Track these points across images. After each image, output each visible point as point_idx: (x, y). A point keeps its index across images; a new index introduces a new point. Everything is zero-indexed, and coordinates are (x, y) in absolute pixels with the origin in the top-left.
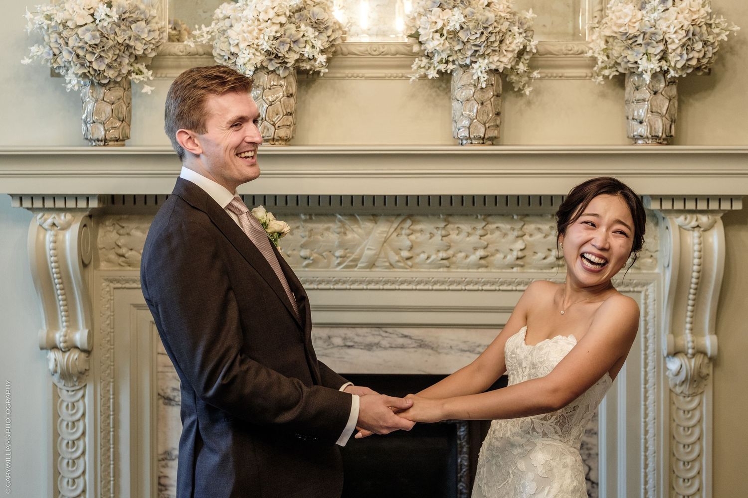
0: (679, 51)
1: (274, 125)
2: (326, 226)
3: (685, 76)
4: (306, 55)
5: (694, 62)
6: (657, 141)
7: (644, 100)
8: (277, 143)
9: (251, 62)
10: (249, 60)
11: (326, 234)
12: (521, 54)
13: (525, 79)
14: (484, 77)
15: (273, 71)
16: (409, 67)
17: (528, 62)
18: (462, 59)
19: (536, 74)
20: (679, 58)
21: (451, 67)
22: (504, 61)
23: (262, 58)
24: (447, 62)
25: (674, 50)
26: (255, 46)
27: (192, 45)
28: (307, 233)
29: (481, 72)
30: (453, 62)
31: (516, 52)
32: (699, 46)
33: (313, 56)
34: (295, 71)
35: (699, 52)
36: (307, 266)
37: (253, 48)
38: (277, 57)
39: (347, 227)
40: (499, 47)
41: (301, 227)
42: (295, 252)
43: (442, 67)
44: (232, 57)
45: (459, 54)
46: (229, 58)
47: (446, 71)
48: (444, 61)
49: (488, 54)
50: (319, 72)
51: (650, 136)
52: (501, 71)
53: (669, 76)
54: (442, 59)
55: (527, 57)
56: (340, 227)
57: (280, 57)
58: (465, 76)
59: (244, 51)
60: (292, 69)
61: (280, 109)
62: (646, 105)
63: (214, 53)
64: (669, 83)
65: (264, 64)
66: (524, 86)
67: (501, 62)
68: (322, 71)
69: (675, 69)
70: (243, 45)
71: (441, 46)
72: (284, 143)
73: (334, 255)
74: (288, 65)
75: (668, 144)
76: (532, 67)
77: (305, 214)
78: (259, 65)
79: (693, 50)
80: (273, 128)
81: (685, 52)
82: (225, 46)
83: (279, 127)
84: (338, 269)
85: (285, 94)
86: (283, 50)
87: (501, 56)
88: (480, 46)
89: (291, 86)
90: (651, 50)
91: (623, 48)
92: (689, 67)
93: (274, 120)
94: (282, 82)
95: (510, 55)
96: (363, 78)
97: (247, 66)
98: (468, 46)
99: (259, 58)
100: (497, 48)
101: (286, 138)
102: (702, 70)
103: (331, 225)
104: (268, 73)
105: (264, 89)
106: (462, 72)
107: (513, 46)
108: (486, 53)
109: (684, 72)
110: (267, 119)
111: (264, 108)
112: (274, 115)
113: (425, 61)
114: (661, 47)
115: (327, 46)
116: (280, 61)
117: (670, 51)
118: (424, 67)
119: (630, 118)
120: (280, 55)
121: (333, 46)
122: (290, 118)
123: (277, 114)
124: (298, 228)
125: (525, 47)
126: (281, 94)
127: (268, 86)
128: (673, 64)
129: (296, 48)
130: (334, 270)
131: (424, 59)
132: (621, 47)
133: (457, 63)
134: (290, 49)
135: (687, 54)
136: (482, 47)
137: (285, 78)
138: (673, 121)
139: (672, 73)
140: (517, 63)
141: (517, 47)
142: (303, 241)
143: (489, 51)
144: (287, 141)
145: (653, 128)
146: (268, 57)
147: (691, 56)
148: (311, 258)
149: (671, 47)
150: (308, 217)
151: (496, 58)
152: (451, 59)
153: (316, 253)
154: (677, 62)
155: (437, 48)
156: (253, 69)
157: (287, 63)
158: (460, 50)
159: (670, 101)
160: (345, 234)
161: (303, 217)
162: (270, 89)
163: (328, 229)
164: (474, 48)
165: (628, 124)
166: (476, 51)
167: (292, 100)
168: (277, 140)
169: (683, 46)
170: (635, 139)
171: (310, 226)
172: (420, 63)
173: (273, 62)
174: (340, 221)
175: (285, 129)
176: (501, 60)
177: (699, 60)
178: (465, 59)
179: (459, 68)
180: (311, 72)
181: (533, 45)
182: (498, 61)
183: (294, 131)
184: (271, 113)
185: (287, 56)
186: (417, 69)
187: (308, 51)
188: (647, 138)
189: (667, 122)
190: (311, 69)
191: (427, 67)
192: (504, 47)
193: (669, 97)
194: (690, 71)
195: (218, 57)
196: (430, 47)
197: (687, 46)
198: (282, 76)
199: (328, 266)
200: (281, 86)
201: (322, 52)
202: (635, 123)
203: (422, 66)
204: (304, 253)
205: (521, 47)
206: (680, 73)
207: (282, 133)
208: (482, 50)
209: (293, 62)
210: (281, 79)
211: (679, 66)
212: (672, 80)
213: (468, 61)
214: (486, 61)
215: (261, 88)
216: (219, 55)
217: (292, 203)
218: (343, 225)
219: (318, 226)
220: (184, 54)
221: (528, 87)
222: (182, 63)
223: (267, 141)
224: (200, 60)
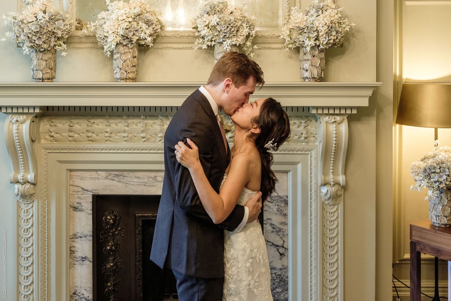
0: (324, 36)
1: (126, 72)
2: (154, 121)
3: (328, 48)
4: (142, 37)
5: (332, 41)
6: (315, 80)
7: (308, 60)
8: (128, 81)
9: (114, 40)
10: (114, 39)
11: (154, 125)
12: (248, 37)
13: (251, 49)
14: (229, 48)
15: (126, 45)
16: (193, 43)
17: (252, 41)
18: (219, 39)
19: (255, 47)
20: (324, 39)
21: (213, 43)
22: (239, 40)
23: (120, 38)
24: (211, 41)
25: (322, 35)
26: (116, 33)
27: (86, 32)
28: (144, 125)
29: (228, 46)
30: (215, 41)
31: (245, 36)
32: (334, 33)
33: (145, 38)
34: (137, 45)
35: (334, 36)
36: (144, 141)
37: (115, 34)
38: (127, 38)
39: (164, 122)
40: (236, 34)
41: (141, 122)
42: (138, 135)
43: (209, 43)
44: (105, 38)
45: (217, 37)
46: (104, 39)
47: (211, 45)
48: (210, 41)
49: (231, 37)
50: (149, 45)
51: (311, 77)
52: (238, 45)
53: (320, 48)
54: (209, 39)
55: (251, 38)
56: (161, 122)
57: (129, 38)
58: (221, 48)
59: (111, 35)
60: (135, 44)
61: (129, 64)
62: (309, 62)
63: (97, 36)
64: (320, 51)
65: (121, 42)
66: (250, 53)
67: (238, 41)
68: (150, 45)
69: (323, 44)
70: (110, 32)
71: (208, 33)
72: (131, 81)
73: (157, 136)
74: (133, 42)
75: (320, 81)
76: (253, 43)
77: (143, 116)
78: (118, 42)
79: (331, 35)
80: (126, 73)
81: (327, 36)
82: (101, 33)
83: (129, 72)
84: (160, 143)
85: (132, 56)
86: (130, 35)
87: (238, 38)
88: (227, 33)
89: (135, 52)
90: (311, 35)
91: (297, 34)
92: (330, 43)
93: (126, 69)
94: (131, 50)
95: (242, 38)
96: (172, 49)
97: (112, 42)
98: (221, 33)
99: (119, 39)
100: (235, 34)
101: (132, 78)
102: (337, 45)
103: (156, 121)
104: (123, 46)
105: (121, 54)
106: (219, 46)
107: (244, 33)
108: (230, 37)
109: (327, 46)
110: (123, 69)
111: (122, 64)
112: (127, 67)
113: (201, 40)
114: (316, 34)
115: (152, 33)
116: (129, 40)
117: (320, 36)
118: (201, 43)
119: (302, 68)
120: (129, 37)
121: (156, 32)
122: (135, 68)
123: (128, 66)
124: (140, 122)
125: (249, 34)
126: (130, 57)
127: (123, 53)
128: (322, 42)
129: (137, 34)
130: (157, 143)
131: (200, 39)
132: (296, 34)
133: (216, 41)
134: (134, 34)
135: (328, 37)
136: (228, 34)
137: (132, 48)
138: (322, 70)
139: (321, 47)
140: (246, 41)
141: (245, 33)
142: (142, 129)
143: (231, 35)
144: (134, 80)
145: (313, 74)
146: (123, 38)
147: (330, 38)
148: (146, 138)
149: (321, 34)
150: (145, 117)
151: (235, 39)
152: (213, 39)
153: (149, 135)
154: (323, 41)
155: (206, 34)
156: (115, 44)
157: (133, 41)
158: (217, 35)
159: (321, 60)
160: (163, 125)
161: (142, 117)
162: (124, 54)
163: (154, 123)
164: (224, 34)
165: (301, 71)
166: (225, 36)
167: (135, 60)
168: (128, 79)
169: (326, 33)
170: (305, 79)
171: (146, 121)
172: (199, 41)
173: (125, 40)
174: (161, 119)
175: (132, 74)
176: (238, 40)
177: (334, 40)
178: (220, 39)
179: (218, 43)
180: (145, 46)
181: (253, 33)
182: (236, 40)
183: (137, 74)
184: (125, 66)
185: (132, 38)
186: (198, 44)
187: (142, 35)
188: (310, 78)
189: (319, 70)
190: (145, 44)
191: (202, 43)
192: (239, 34)
193: (320, 58)
194: (330, 45)
195: (98, 38)
196: (203, 33)
197: (328, 34)
198: (130, 47)
199: (155, 142)
200: (130, 52)
201: (150, 35)
202: (303, 71)
203: (200, 43)
204: (143, 135)
205: (247, 34)
206: (325, 47)
207: (131, 76)
208: (228, 35)
209: (135, 41)
210: (130, 49)
211: (325, 43)
212: (322, 50)
213: (221, 41)
214: (230, 40)
215: (120, 53)
216: (99, 37)
217: (137, 110)
218: (162, 121)
219: (150, 122)
220: (83, 36)
221: (252, 53)
222: (83, 41)
223: (123, 79)
224: (91, 39)
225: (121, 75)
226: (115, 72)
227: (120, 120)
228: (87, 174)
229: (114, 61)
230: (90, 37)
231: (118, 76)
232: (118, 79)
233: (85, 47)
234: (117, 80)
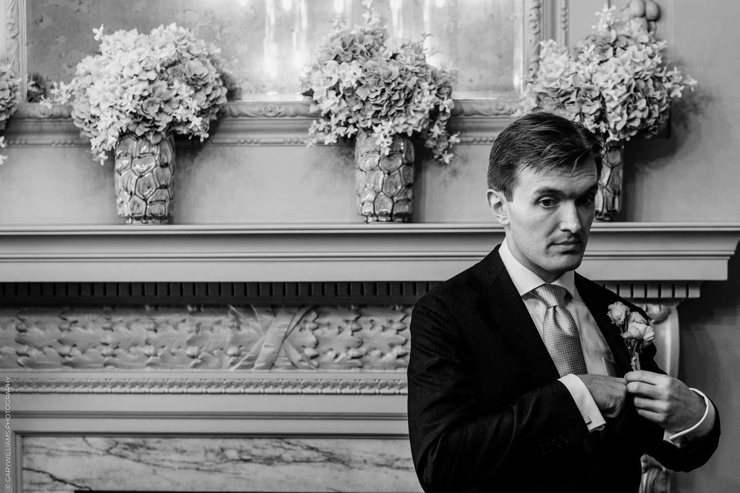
0: (619, 110)
1: (145, 200)
2: (216, 319)
3: (628, 139)
4: (179, 118)
5: (636, 124)
8: (150, 221)
9: (115, 125)
10: (113, 123)
11: (216, 328)
12: (434, 114)
13: (443, 144)
14: (388, 143)
15: (143, 136)
16: (306, 130)
17: (445, 123)
18: (364, 120)
19: (454, 139)
20: (619, 119)
21: (351, 130)
22: (413, 122)
23: (129, 121)
24: (347, 125)
25: (614, 109)
26: (118, 107)
27: (50, 106)
28: (194, 328)
29: (385, 137)
30: (355, 125)
31: (427, 112)
32: (642, 104)
33: (187, 118)
34: (172, 137)
35: (643, 110)
36: (195, 366)
37: (117, 110)
38: (145, 120)
39: (242, 320)
40: (406, 107)
41: (187, 321)
42: (181, 350)
43: (341, 131)
44: (93, 120)
45: (359, 116)
46: (90, 122)
47: (346, 135)
48: (342, 124)
49: (392, 115)
50: (198, 137)
52: (410, 134)
53: (608, 140)
54: (340, 121)
55: (444, 118)
56: (233, 321)
57: (149, 120)
58: (369, 141)
59: (106, 114)
60: (164, 134)
63: (74, 116)
64: (611, 148)
65: (131, 129)
66: (443, 153)
67: (410, 124)
68: (202, 136)
69: (615, 131)
70: (104, 106)
71: (336, 106)
72: (158, 221)
73: (226, 353)
74: (160, 130)
75: (612, 221)
76: (450, 130)
77: (192, 306)
78: (124, 130)
79: (635, 108)
80: (144, 203)
81: (625, 112)
82: (84, 108)
83: (151, 202)
84: (233, 369)
85: (158, 163)
86: (152, 112)
87: (409, 117)
88: (382, 106)
89: (166, 154)
90: (586, 109)
91: (554, 107)
92: (632, 129)
93: (146, 194)
94: (154, 149)
95: (420, 116)
96: (258, 144)
97: (110, 130)
98: (368, 106)
99: (125, 122)
100: (402, 108)
101: (159, 215)
102: (651, 133)
103: (222, 318)
104: (137, 139)
105: (132, 158)
106: (365, 137)
107: (423, 106)
108: (390, 114)
109: (626, 136)
110: (137, 193)
111: (134, 181)
112: (146, 188)
113: (323, 123)
114: (597, 105)
115: (206, 107)
116: (150, 125)
117: (608, 110)
118: (323, 131)
120: (148, 117)
121: (215, 106)
122: (165, 192)
123: (149, 188)
124: (184, 321)
125: (437, 106)
126: (153, 164)
127: (138, 154)
128: (612, 126)
129: (168, 109)
130: (226, 370)
131: (322, 120)
132: (552, 105)
133: (358, 125)
134: (161, 111)
135: (628, 114)
136: (385, 107)
137: (157, 144)
138: (616, 193)
139: (612, 137)
140: (431, 125)
141: (427, 106)
142: (189, 337)
143: (393, 111)
144: (167, 219)
146: (135, 120)
147: (632, 116)
148: (200, 357)
149: (610, 106)
150: (195, 309)
151: (402, 120)
152: (351, 121)
153: (205, 351)
154: (616, 123)
155: (333, 109)
156: (117, 134)
157: (157, 127)
158: (359, 111)
159: (612, 170)
160: (238, 328)
161: (190, 308)
162: (139, 157)
163: (219, 323)
164: (375, 108)
166: (378, 112)
167: (167, 171)
168: (150, 218)
169: (624, 103)
171: (198, 319)
172: (318, 125)
173: (140, 126)
174: (233, 313)
175: (158, 205)
176: (409, 122)
177: (643, 120)
178: (366, 121)
179: (362, 131)
180: (190, 138)
181: (446, 104)
182: (405, 123)
183: (171, 207)
184: (141, 186)
185: (157, 119)
186: (315, 133)
187: (181, 114)
189: (609, 194)
190: (190, 134)
191: (326, 131)
192: (412, 107)
193: (611, 164)
194: (633, 134)
195: (78, 120)
196: (325, 106)
197: (628, 104)
198: (153, 142)
199: (220, 366)
200: (153, 154)
201: (202, 113)
203: (321, 129)
204: (191, 350)
205: (432, 107)
206: (622, 136)
207: (157, 209)
208: (384, 110)
209: (165, 126)
210: (153, 146)
211: (619, 128)
212: (615, 144)
213: (369, 124)
214: (390, 123)
215: (129, 156)
216: (78, 117)
217: (175, 293)
218: (237, 318)
219: (208, 320)
220: (46, 116)
221: (448, 153)
222: (45, 128)
223: (138, 219)
224: (65, 123)
225: (132, 209)
226: (119, 201)
227: (136, 317)
228: (62, 444)
229: (117, 175)
230: (61, 119)
231: (126, 210)
232: (128, 218)
233: (50, 142)
234: (124, 219)
